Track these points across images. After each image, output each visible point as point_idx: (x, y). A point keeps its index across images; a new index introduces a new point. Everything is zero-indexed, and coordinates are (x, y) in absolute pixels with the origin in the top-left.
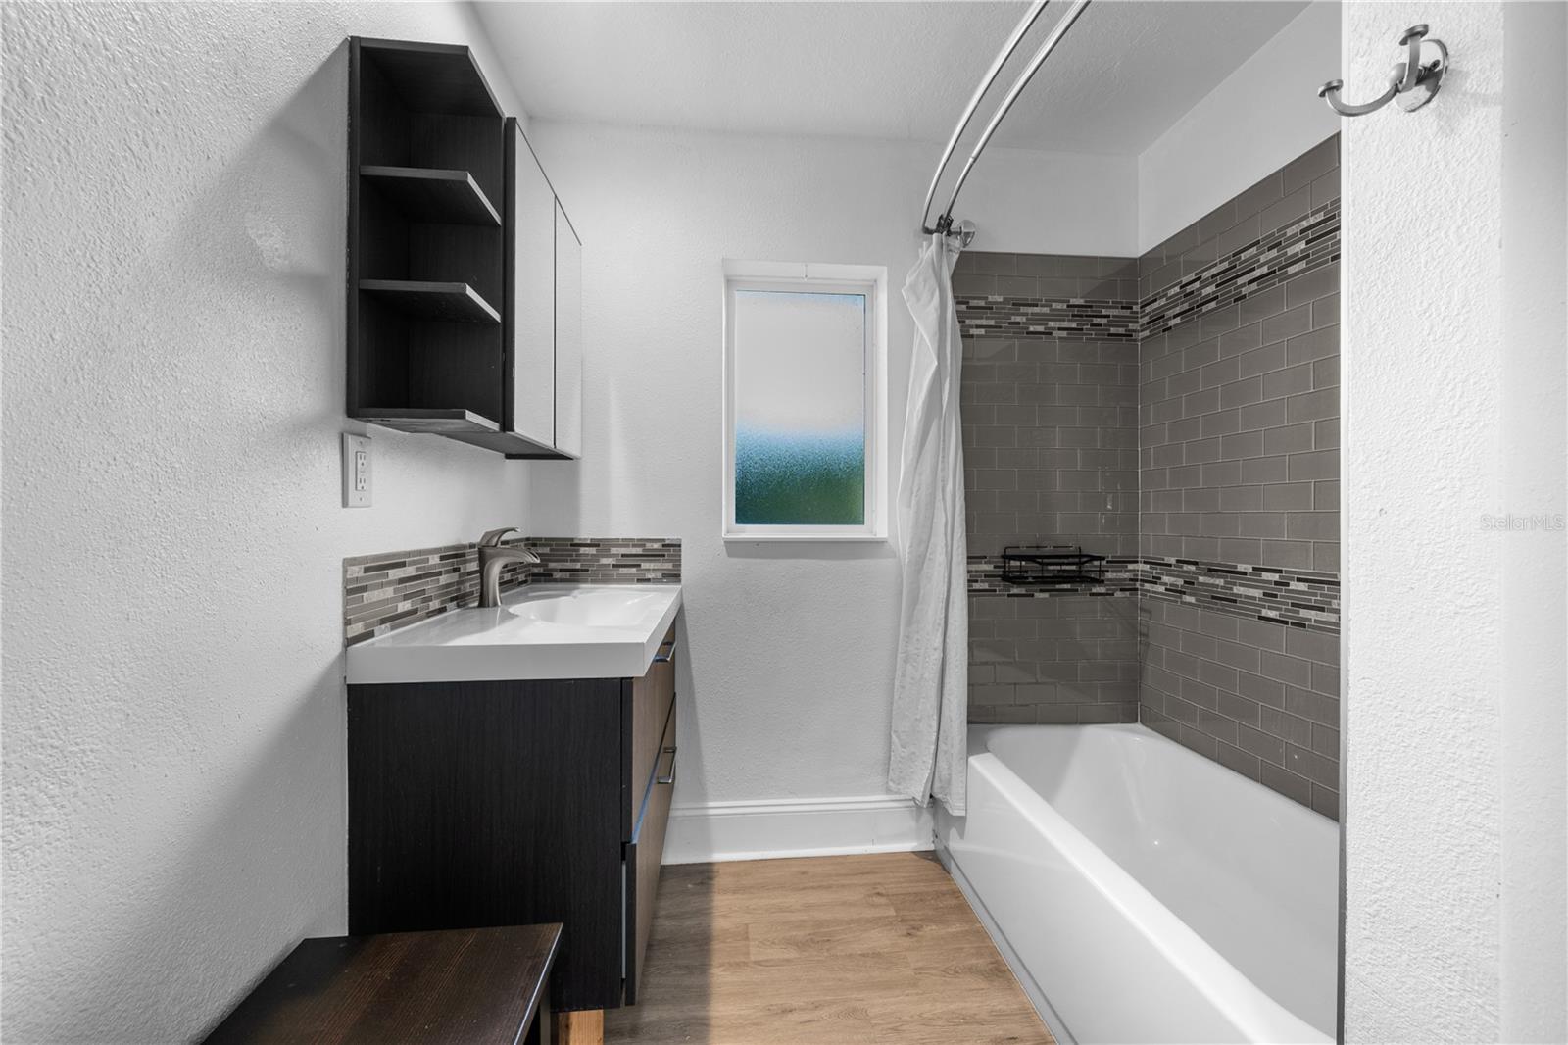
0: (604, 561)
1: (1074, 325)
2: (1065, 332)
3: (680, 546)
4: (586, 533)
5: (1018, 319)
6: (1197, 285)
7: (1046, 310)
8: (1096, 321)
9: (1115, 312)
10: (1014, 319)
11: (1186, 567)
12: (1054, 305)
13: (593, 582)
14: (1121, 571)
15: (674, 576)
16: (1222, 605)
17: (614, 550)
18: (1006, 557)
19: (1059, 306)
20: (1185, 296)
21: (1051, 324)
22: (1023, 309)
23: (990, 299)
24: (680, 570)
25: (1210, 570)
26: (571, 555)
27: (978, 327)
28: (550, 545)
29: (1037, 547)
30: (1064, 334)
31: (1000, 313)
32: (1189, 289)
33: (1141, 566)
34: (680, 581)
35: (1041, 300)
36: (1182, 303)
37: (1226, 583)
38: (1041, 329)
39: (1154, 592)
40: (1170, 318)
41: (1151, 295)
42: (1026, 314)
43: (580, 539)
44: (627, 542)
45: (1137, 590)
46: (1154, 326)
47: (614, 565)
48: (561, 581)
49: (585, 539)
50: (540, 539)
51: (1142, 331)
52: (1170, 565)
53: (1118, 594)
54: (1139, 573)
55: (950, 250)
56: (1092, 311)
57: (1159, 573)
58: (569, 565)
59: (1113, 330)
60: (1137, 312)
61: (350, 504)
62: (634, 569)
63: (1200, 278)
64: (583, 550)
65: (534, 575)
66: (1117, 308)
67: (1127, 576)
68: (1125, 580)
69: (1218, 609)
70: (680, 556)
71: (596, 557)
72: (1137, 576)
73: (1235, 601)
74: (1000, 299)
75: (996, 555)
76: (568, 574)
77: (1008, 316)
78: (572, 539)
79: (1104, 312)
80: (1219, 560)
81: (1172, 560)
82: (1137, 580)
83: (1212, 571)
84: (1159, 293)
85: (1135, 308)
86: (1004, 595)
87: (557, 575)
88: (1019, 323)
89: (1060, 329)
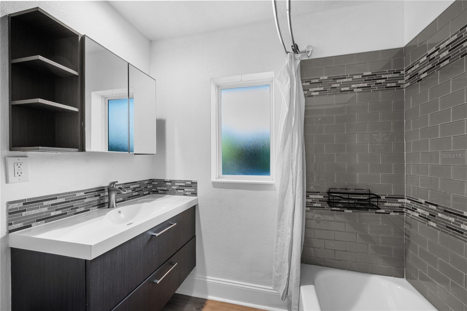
0: (173, 187)
1: (366, 85)
2: (361, 89)
3: (197, 183)
4: (168, 178)
5: (336, 85)
6: (437, 53)
7: (350, 80)
8: (378, 81)
9: (390, 76)
10: (333, 86)
11: (430, 206)
12: (355, 77)
13: (170, 194)
14: (394, 203)
15: (195, 194)
16: (453, 233)
17: (176, 184)
18: (329, 193)
19: (358, 77)
20: (429, 61)
21: (353, 86)
22: (338, 81)
23: (321, 78)
24: (197, 192)
25: (445, 211)
26: (164, 185)
27: (315, 91)
28: (157, 181)
29: (346, 189)
30: (361, 90)
31: (326, 84)
32: (432, 57)
33: (406, 201)
34: (197, 196)
35: (348, 75)
36: (428, 65)
37: (456, 221)
38: (347, 89)
39: (412, 215)
40: (421, 74)
41: (411, 64)
42: (340, 83)
43: (166, 180)
44: (180, 181)
45: (404, 212)
46: (412, 80)
47: (176, 189)
48: (161, 193)
49: (168, 180)
50: (155, 179)
51: (406, 83)
52: (422, 203)
53: (392, 214)
54: (405, 204)
55: (296, 59)
56: (376, 77)
57: (415, 206)
58: (163, 188)
59: (388, 85)
60: (403, 74)
61: (10, 182)
62: (182, 191)
63: (439, 49)
64: (167, 183)
65: (153, 191)
66: (391, 73)
67: (398, 205)
68: (397, 207)
69: (451, 235)
70: (197, 186)
71: (171, 186)
72: (404, 205)
73: (462, 233)
74: (326, 78)
75: (324, 191)
76: (163, 191)
77: (330, 85)
78: (164, 180)
79: (383, 76)
80: (451, 207)
81: (423, 201)
82: (404, 208)
83: (446, 212)
84: (415, 62)
85: (402, 72)
86: (329, 210)
87: (160, 192)
88: (336, 87)
89: (358, 88)
